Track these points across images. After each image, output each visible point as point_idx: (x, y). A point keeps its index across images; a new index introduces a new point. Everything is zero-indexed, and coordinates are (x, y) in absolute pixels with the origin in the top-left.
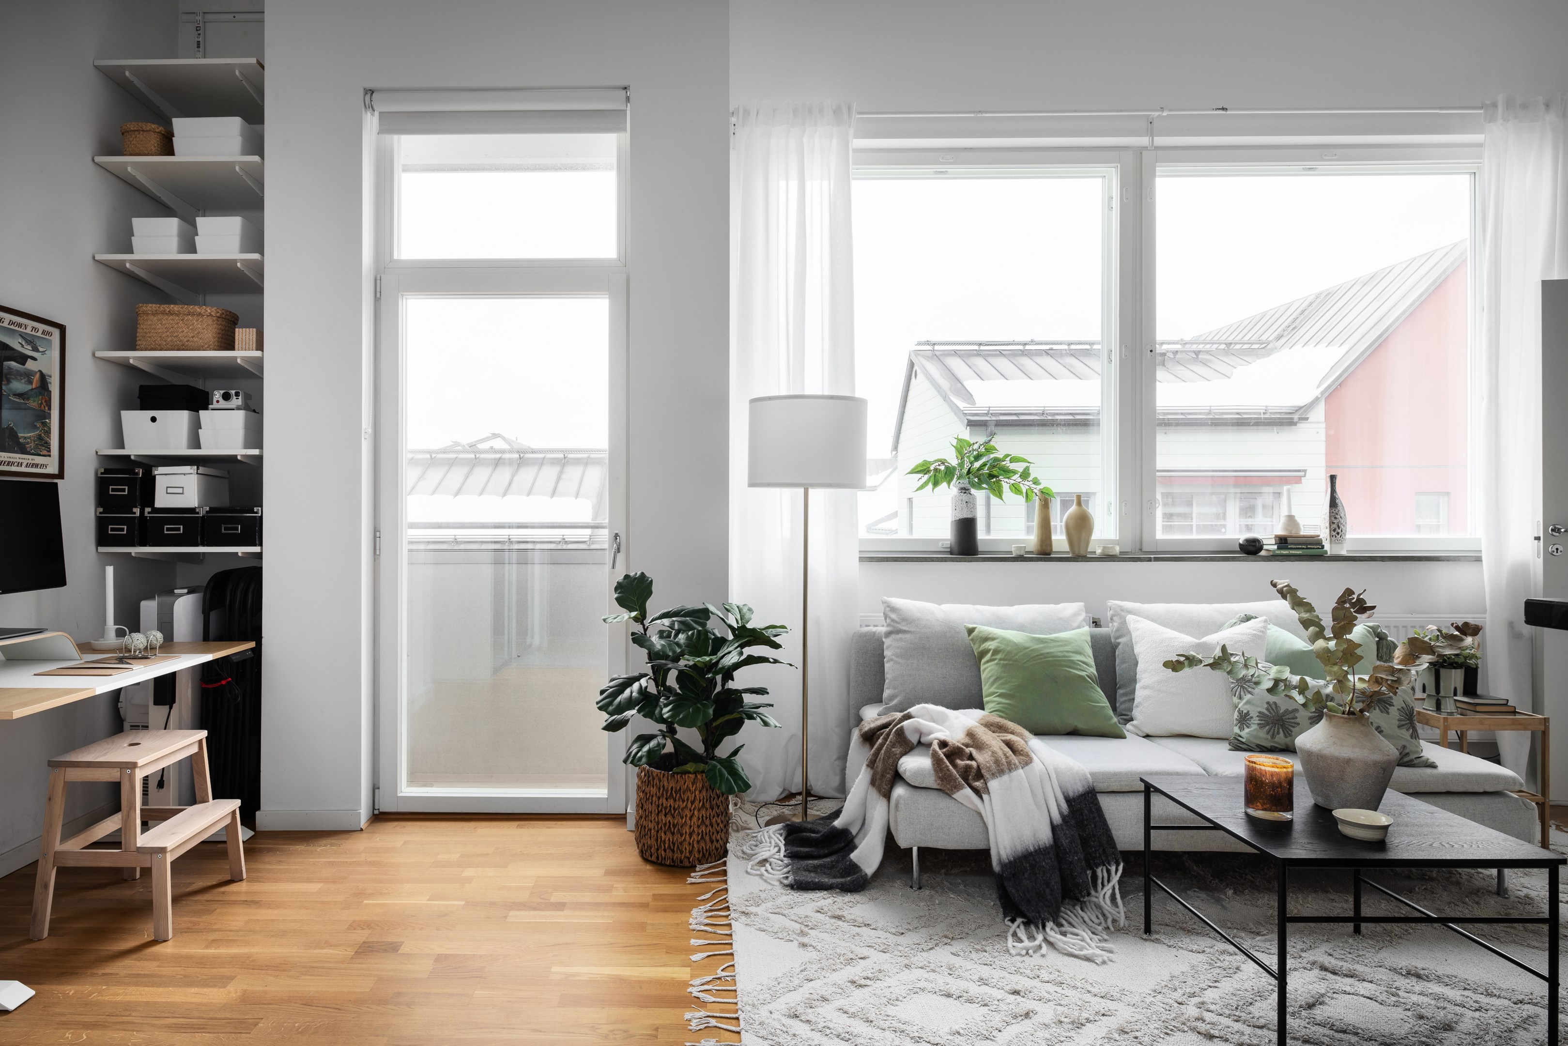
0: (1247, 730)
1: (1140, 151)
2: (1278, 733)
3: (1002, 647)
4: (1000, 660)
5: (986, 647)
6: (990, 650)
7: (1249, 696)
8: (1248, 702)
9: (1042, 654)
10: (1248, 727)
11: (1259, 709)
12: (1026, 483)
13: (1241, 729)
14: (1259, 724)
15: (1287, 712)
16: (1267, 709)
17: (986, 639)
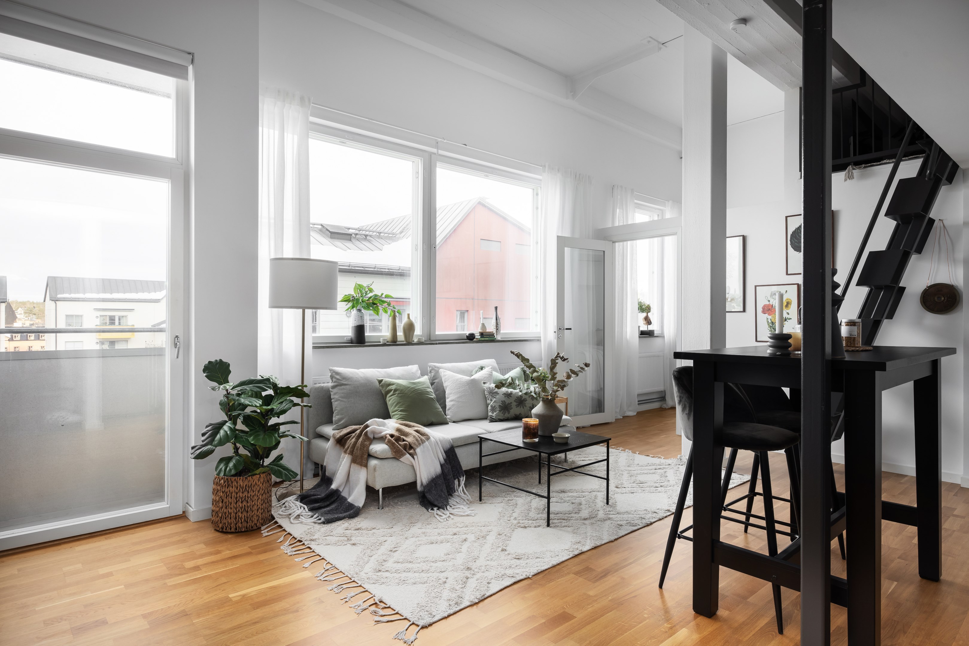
0: (495, 413)
1: (431, 154)
2: (506, 413)
3: (398, 387)
4: (398, 394)
5: (390, 389)
6: (392, 390)
7: (495, 399)
8: (495, 402)
9: (416, 390)
10: (495, 412)
11: (499, 404)
12: (390, 307)
13: (493, 413)
14: (499, 410)
15: (509, 404)
16: (502, 404)
17: (390, 384)
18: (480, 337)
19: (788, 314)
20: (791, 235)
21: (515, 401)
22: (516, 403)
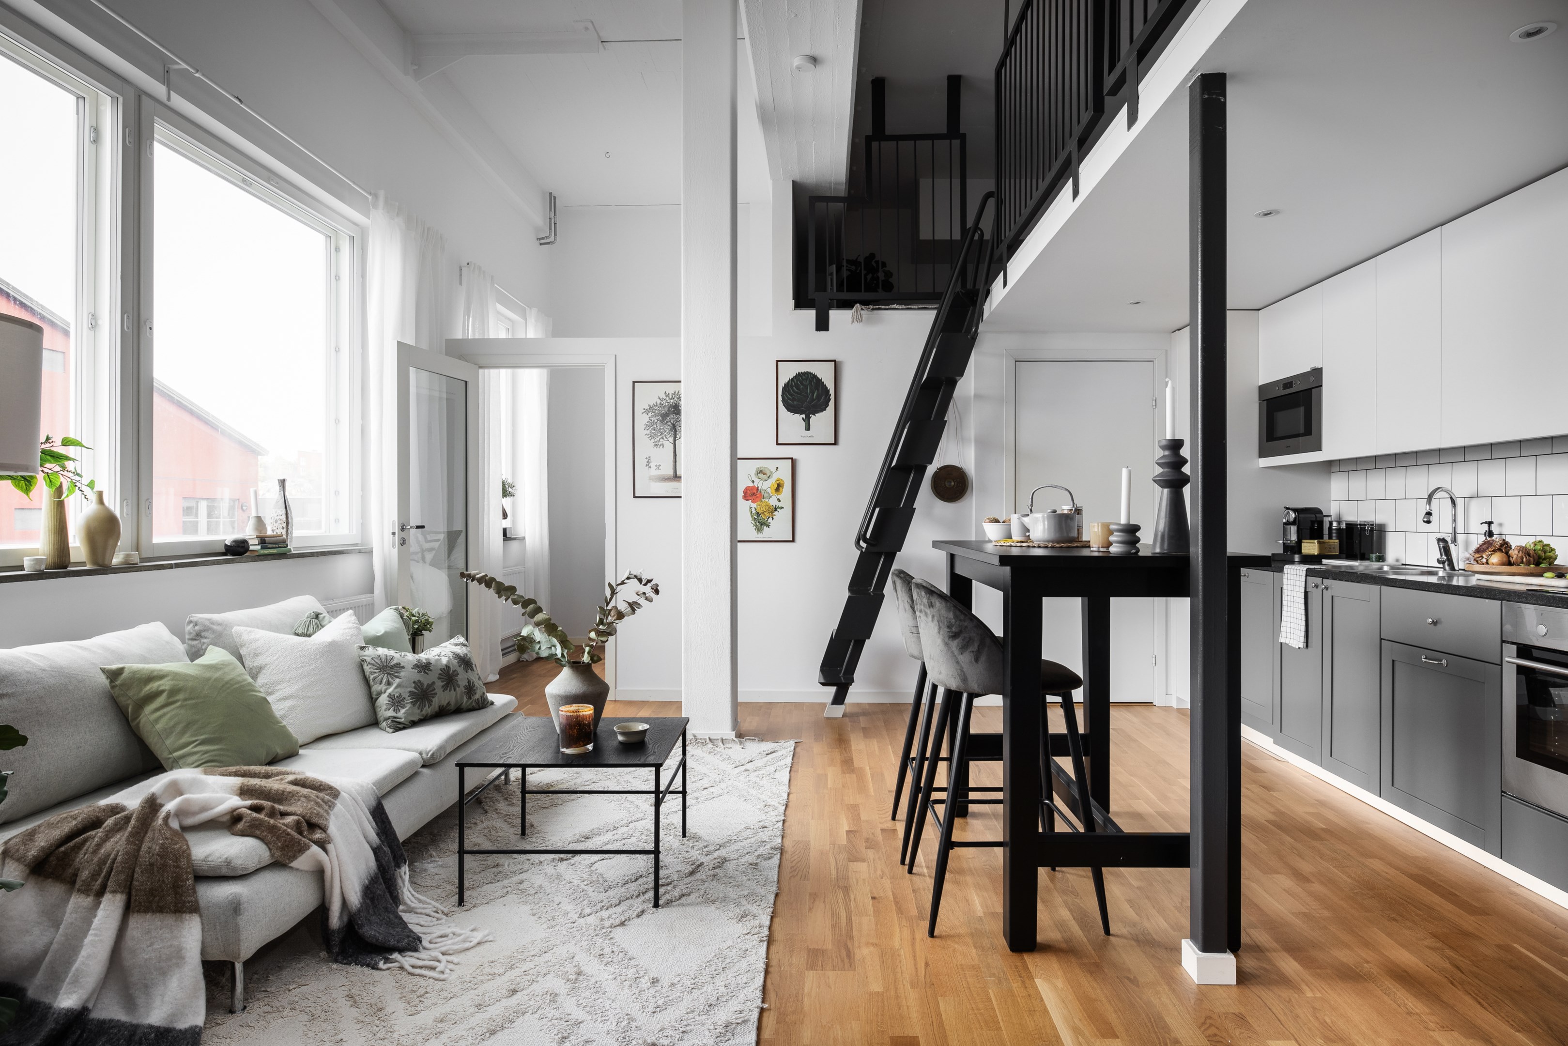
0: (403, 711)
1: (140, 92)
2: (425, 706)
3: (181, 684)
4: (185, 700)
5: (154, 689)
6: (162, 692)
7: (397, 680)
8: (399, 686)
9: (227, 683)
10: (403, 708)
11: (409, 689)
13: (396, 710)
14: (411, 702)
15: (429, 686)
16: (415, 688)
17: (151, 678)
18: (259, 547)
19: (779, 500)
20: (784, 388)
21: (439, 678)
22: (442, 682)
